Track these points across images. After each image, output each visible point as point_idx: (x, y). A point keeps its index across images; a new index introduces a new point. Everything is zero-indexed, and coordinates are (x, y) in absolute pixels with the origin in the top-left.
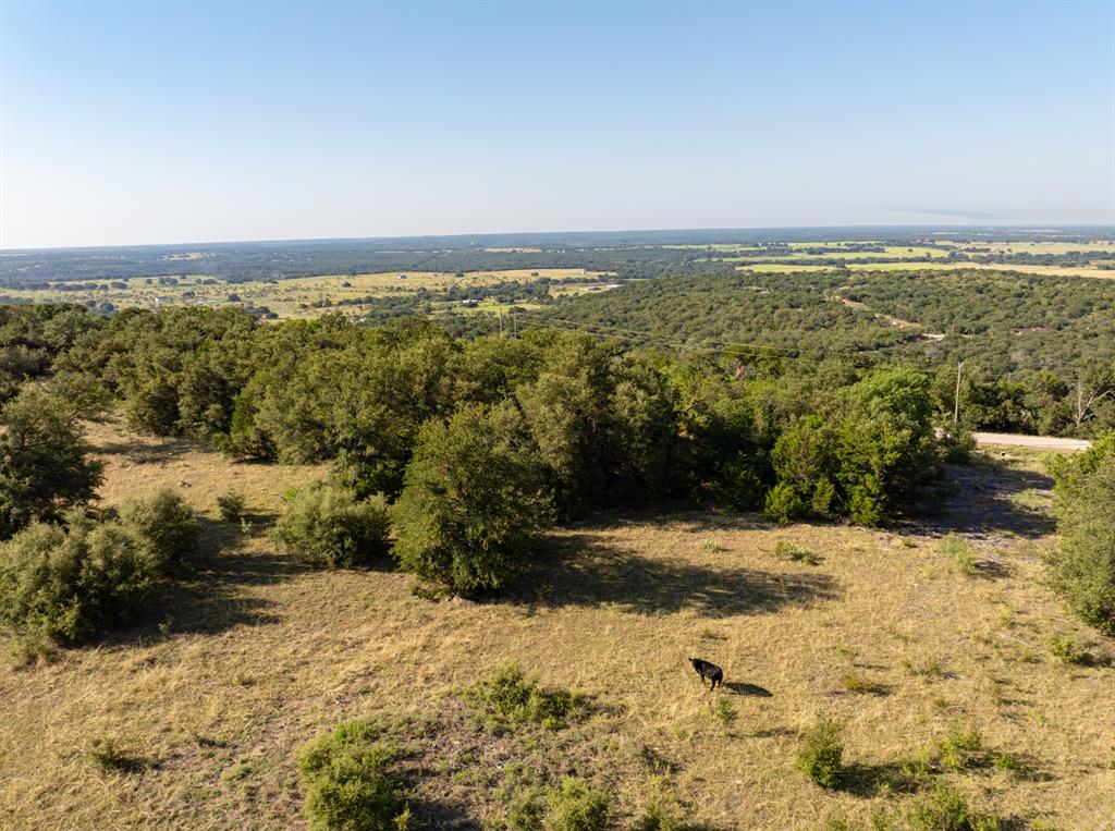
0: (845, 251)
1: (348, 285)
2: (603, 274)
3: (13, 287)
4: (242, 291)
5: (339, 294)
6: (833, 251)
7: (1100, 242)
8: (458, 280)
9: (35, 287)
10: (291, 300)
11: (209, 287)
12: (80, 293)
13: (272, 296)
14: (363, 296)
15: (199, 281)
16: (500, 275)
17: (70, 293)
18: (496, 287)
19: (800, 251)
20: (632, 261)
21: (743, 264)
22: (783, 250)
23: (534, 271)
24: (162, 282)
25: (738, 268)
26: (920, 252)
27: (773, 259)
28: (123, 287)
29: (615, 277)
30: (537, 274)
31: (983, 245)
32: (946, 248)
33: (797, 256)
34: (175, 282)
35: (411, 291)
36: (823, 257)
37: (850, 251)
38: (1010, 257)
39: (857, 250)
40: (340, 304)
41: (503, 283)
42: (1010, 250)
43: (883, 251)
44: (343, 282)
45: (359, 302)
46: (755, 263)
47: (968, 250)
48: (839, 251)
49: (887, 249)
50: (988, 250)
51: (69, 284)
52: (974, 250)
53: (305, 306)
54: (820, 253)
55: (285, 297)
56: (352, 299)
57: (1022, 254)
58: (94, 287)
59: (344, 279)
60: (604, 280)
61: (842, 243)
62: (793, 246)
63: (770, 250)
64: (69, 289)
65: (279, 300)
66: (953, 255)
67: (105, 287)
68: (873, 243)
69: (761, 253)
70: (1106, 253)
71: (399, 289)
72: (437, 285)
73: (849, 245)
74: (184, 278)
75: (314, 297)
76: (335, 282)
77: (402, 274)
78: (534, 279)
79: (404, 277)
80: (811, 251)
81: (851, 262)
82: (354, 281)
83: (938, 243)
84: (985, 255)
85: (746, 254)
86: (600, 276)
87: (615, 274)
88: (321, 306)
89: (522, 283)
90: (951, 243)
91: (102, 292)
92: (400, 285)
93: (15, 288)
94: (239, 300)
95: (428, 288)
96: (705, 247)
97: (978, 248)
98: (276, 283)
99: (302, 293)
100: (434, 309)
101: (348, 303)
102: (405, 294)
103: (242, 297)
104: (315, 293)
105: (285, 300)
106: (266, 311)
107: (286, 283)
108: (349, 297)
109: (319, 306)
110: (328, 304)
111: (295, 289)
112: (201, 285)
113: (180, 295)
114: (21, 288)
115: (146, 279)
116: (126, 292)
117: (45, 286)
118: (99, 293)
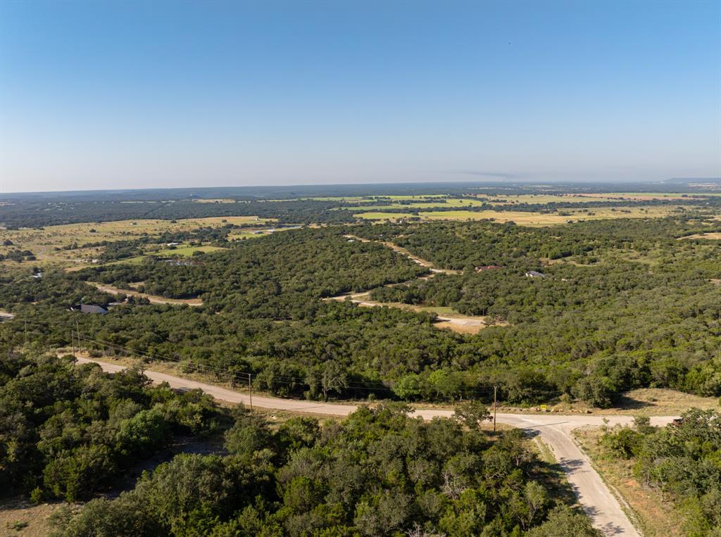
0: (423, 202)
1: (93, 231)
2: (268, 220)
4: (15, 236)
5: (87, 238)
6: (416, 202)
7: (569, 195)
8: (171, 226)
10: (50, 243)
13: (37, 240)
14: (100, 240)
16: (200, 221)
18: (196, 231)
19: (396, 202)
20: (292, 210)
21: (358, 212)
22: (386, 202)
23: (224, 218)
25: (354, 216)
26: (466, 203)
27: (379, 208)
29: (276, 223)
30: (226, 221)
31: (504, 197)
32: (481, 200)
33: (394, 206)
35: (137, 235)
36: (409, 206)
37: (426, 202)
38: (516, 206)
39: (430, 202)
40: (84, 246)
41: (201, 228)
42: (517, 201)
43: (445, 202)
44: (91, 228)
45: (98, 245)
46: (366, 212)
47: (494, 201)
48: (419, 202)
49: (448, 201)
50: (505, 201)
52: (498, 201)
53: (58, 249)
54: (409, 204)
55: (46, 241)
56: (93, 242)
57: (523, 204)
59: (93, 226)
60: (268, 225)
61: (423, 196)
62: (393, 198)
63: (378, 202)
65: (41, 244)
66: (484, 204)
68: (440, 196)
69: (373, 204)
70: (569, 203)
71: (129, 233)
72: (156, 230)
73: (427, 198)
75: (67, 241)
76: (86, 228)
77: (134, 221)
78: (224, 224)
79: (135, 224)
80: (403, 203)
81: (423, 210)
82: (99, 228)
83: (479, 196)
84: (502, 204)
85: (363, 204)
86: (267, 222)
87: (276, 220)
88: (70, 249)
89: (214, 228)
90: (485, 196)
92: (130, 231)
94: (12, 244)
95: (149, 232)
96: (339, 199)
97: (500, 199)
98: (43, 229)
99: (59, 238)
100: (146, 251)
101: (89, 246)
102: (131, 238)
103: (14, 242)
104: (68, 238)
105: (45, 244)
106: (29, 253)
107: (48, 230)
108: (93, 240)
109: (69, 248)
110: (76, 247)
111: (55, 234)
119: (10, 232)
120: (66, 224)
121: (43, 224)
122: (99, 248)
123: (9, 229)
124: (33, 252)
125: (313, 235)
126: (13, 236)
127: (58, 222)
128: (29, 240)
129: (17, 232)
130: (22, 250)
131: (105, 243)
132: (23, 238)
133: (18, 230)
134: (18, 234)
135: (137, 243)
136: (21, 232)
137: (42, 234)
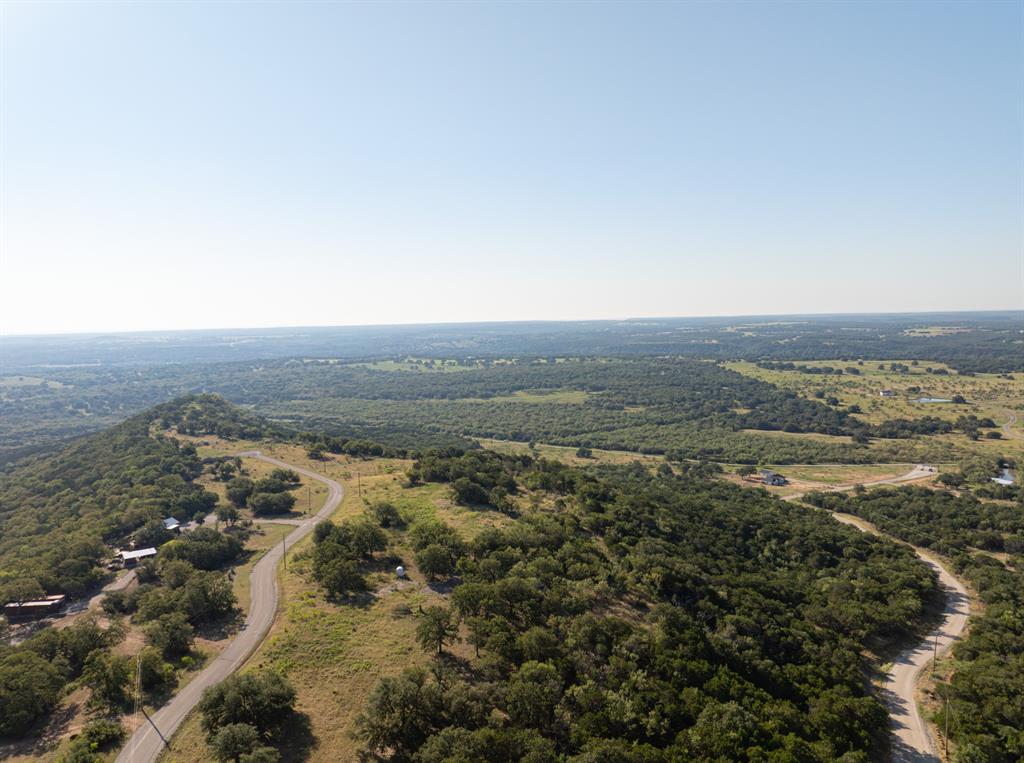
3: (766, 366)
4: (970, 388)
9: (782, 368)
11: (938, 378)
12: (818, 378)
15: (930, 371)
17: (808, 376)
24: (894, 367)
28: (856, 372)
34: (905, 370)
51: (810, 365)
55: (1018, 403)
58: (829, 371)
64: (809, 372)
67: (840, 372)
74: (916, 364)
91: (835, 378)
93: (767, 368)
94: (964, 402)
98: (1011, 378)
103: (968, 398)
105: (1016, 408)
106: (989, 424)
107: (1021, 379)
112: (930, 375)
113: (904, 389)
114: (772, 368)
115: (881, 362)
116: (857, 379)
117: (791, 367)
118: (832, 379)
119: (964, 378)
121: (1011, 368)
123: (961, 373)
124: (995, 421)
126: (967, 386)
128: (989, 397)
129: (973, 379)
130: (980, 417)
132: (981, 392)
133: (973, 376)
134: (974, 384)
136: (978, 381)
137: (1011, 388)
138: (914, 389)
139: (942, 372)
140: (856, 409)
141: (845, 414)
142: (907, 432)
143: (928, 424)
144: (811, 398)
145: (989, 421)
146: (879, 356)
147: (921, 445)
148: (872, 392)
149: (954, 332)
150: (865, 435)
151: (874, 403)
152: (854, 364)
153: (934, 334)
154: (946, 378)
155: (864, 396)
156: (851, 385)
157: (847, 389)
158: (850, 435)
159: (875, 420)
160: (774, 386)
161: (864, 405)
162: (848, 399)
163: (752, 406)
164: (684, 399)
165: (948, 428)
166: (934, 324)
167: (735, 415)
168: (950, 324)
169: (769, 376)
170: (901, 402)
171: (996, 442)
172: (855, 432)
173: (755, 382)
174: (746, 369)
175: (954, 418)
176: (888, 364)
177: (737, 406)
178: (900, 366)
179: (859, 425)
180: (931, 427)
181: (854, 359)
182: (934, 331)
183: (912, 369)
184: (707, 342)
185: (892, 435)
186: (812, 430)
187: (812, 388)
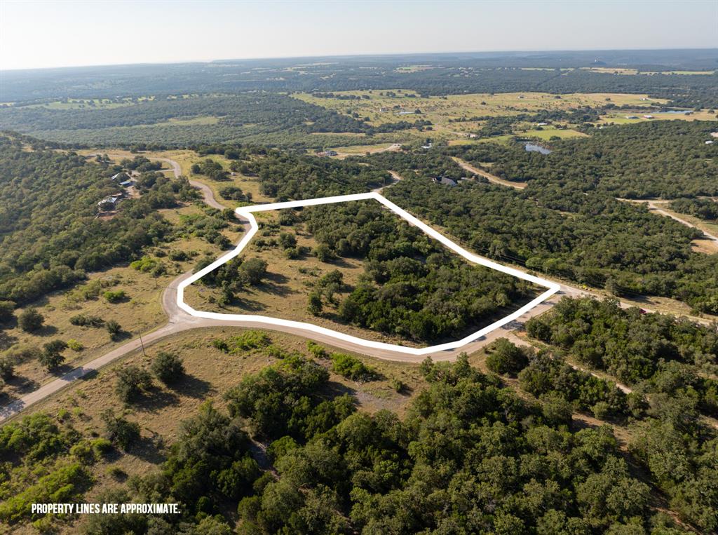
1: (484, 103)
3: (318, 96)
4: (425, 105)
5: (476, 111)
9: (327, 96)
10: (447, 114)
11: (410, 99)
12: (347, 102)
13: (438, 110)
15: (406, 95)
16: (586, 97)
17: (342, 101)
24: (388, 95)
28: (368, 98)
30: (609, 99)
34: (394, 95)
40: (471, 120)
44: (482, 100)
51: (343, 94)
53: (451, 121)
55: (445, 112)
58: (353, 97)
64: (342, 98)
65: (441, 114)
67: (359, 98)
71: (510, 109)
74: (400, 91)
75: (460, 112)
76: (478, 98)
77: (522, 94)
79: (522, 97)
82: (489, 101)
87: (665, 102)
91: (357, 102)
92: (514, 106)
93: (319, 97)
94: (420, 113)
95: (529, 109)
98: (446, 98)
99: (454, 109)
100: (516, 130)
101: (475, 119)
102: (513, 113)
103: (422, 110)
104: (462, 109)
105: (443, 115)
107: (451, 98)
108: (479, 114)
109: (458, 121)
110: (464, 120)
111: (454, 104)
112: (407, 98)
113: (392, 107)
114: (321, 97)
115: (381, 91)
116: (368, 102)
117: (332, 96)
118: (355, 102)
119: (423, 99)
120: (466, 93)
121: (447, 93)
122: (481, 122)
123: (422, 97)
124: (432, 122)
125: (678, 128)
126: (423, 104)
127: (460, 91)
129: (427, 100)
131: (488, 118)
133: (428, 98)
134: (427, 102)
135: (513, 120)
136: (430, 100)
137: (444, 104)
138: (396, 107)
139: (413, 96)
140: (367, 119)
141: (362, 121)
142: (391, 129)
143: (401, 125)
144: (344, 114)
145: (429, 122)
146: (380, 87)
147: (396, 135)
148: (376, 109)
149: (424, 69)
150: (372, 131)
151: (377, 115)
152: (366, 93)
153: (413, 71)
154: (414, 100)
155: (372, 112)
156: (365, 105)
157: (363, 108)
158: (364, 132)
159: (376, 124)
160: (324, 108)
161: (372, 117)
162: (363, 113)
163: (314, 120)
164: (276, 118)
165: (410, 126)
166: (413, 64)
167: (306, 126)
168: (423, 63)
169: (321, 102)
170: (390, 114)
171: (430, 132)
172: (367, 131)
173: (313, 106)
174: (306, 98)
175: (413, 121)
176: (385, 92)
177: (306, 121)
178: (391, 93)
179: (369, 127)
180: (402, 126)
181: (367, 89)
182: (414, 69)
183: (398, 95)
184: (276, 79)
185: (384, 131)
186: (346, 131)
187: (344, 108)
